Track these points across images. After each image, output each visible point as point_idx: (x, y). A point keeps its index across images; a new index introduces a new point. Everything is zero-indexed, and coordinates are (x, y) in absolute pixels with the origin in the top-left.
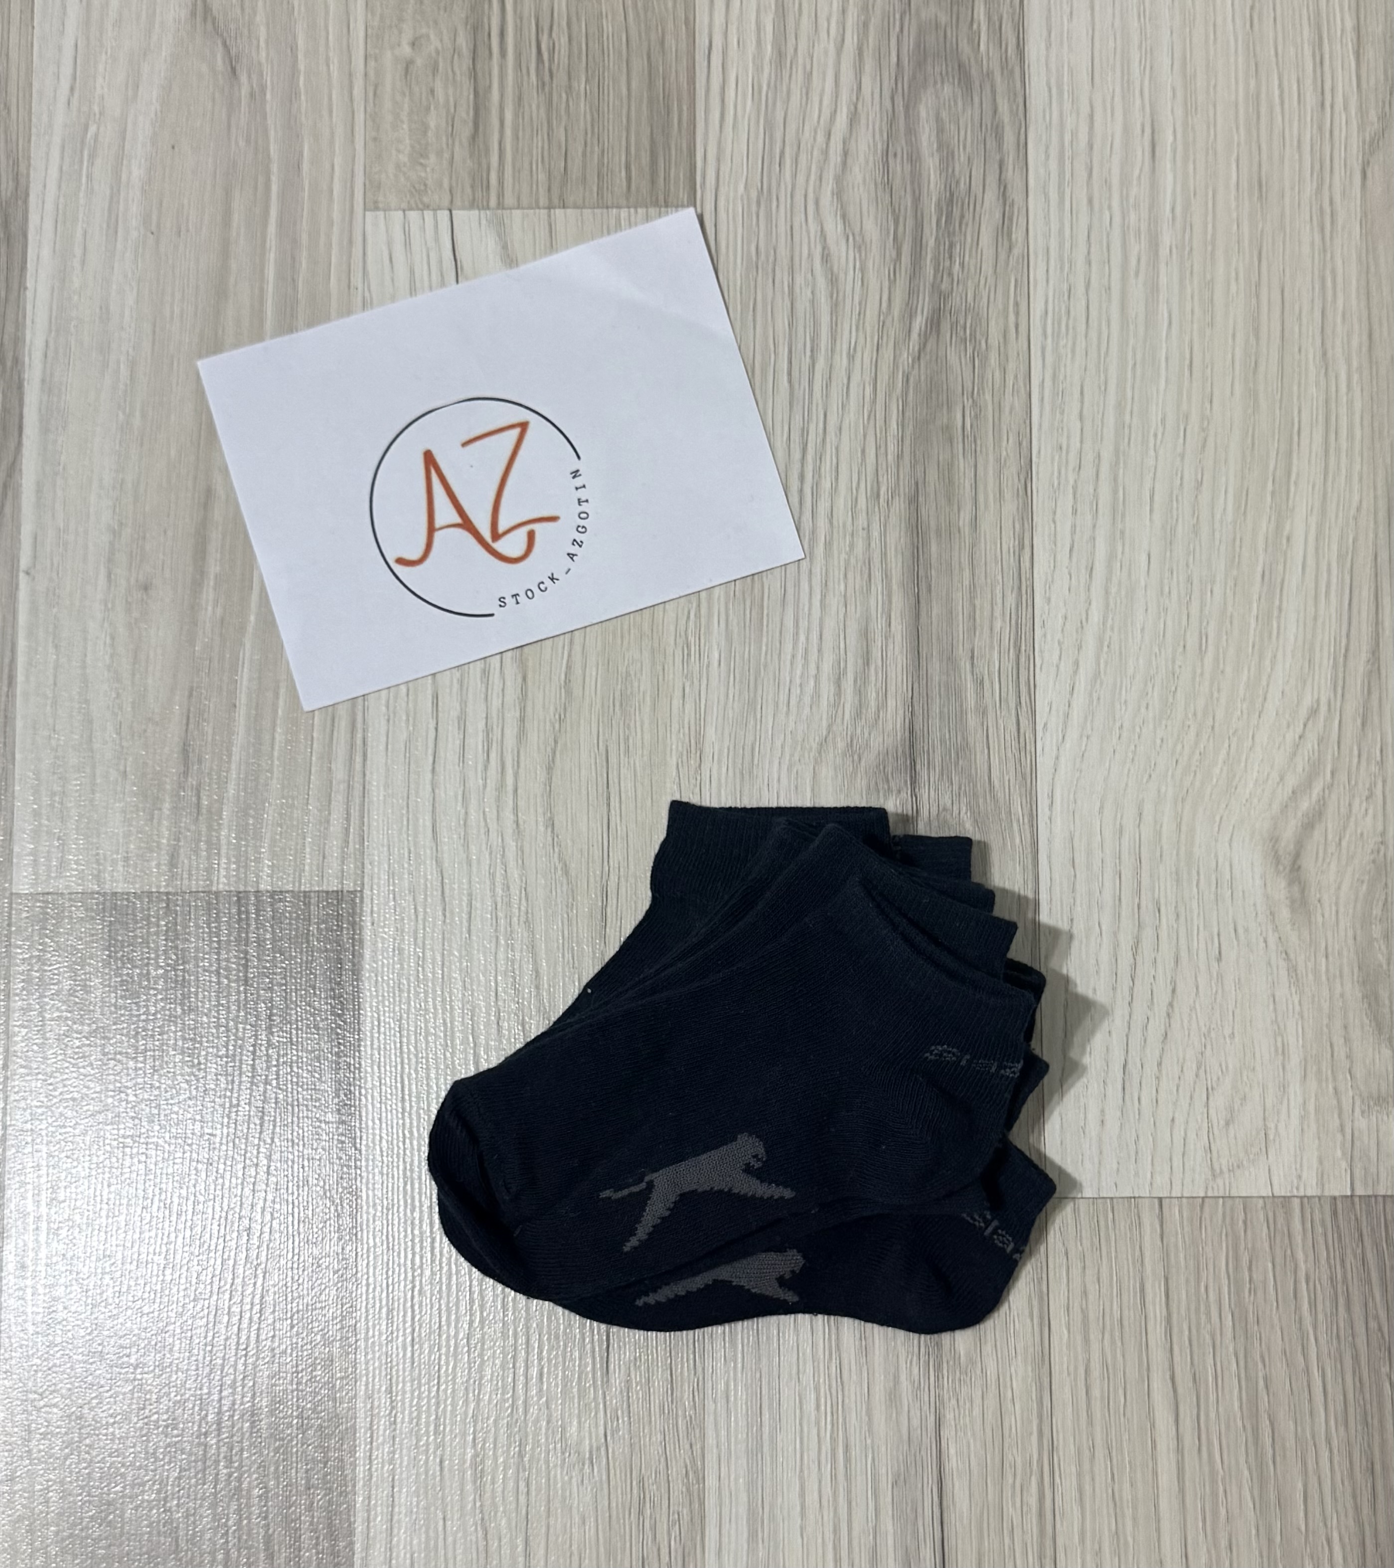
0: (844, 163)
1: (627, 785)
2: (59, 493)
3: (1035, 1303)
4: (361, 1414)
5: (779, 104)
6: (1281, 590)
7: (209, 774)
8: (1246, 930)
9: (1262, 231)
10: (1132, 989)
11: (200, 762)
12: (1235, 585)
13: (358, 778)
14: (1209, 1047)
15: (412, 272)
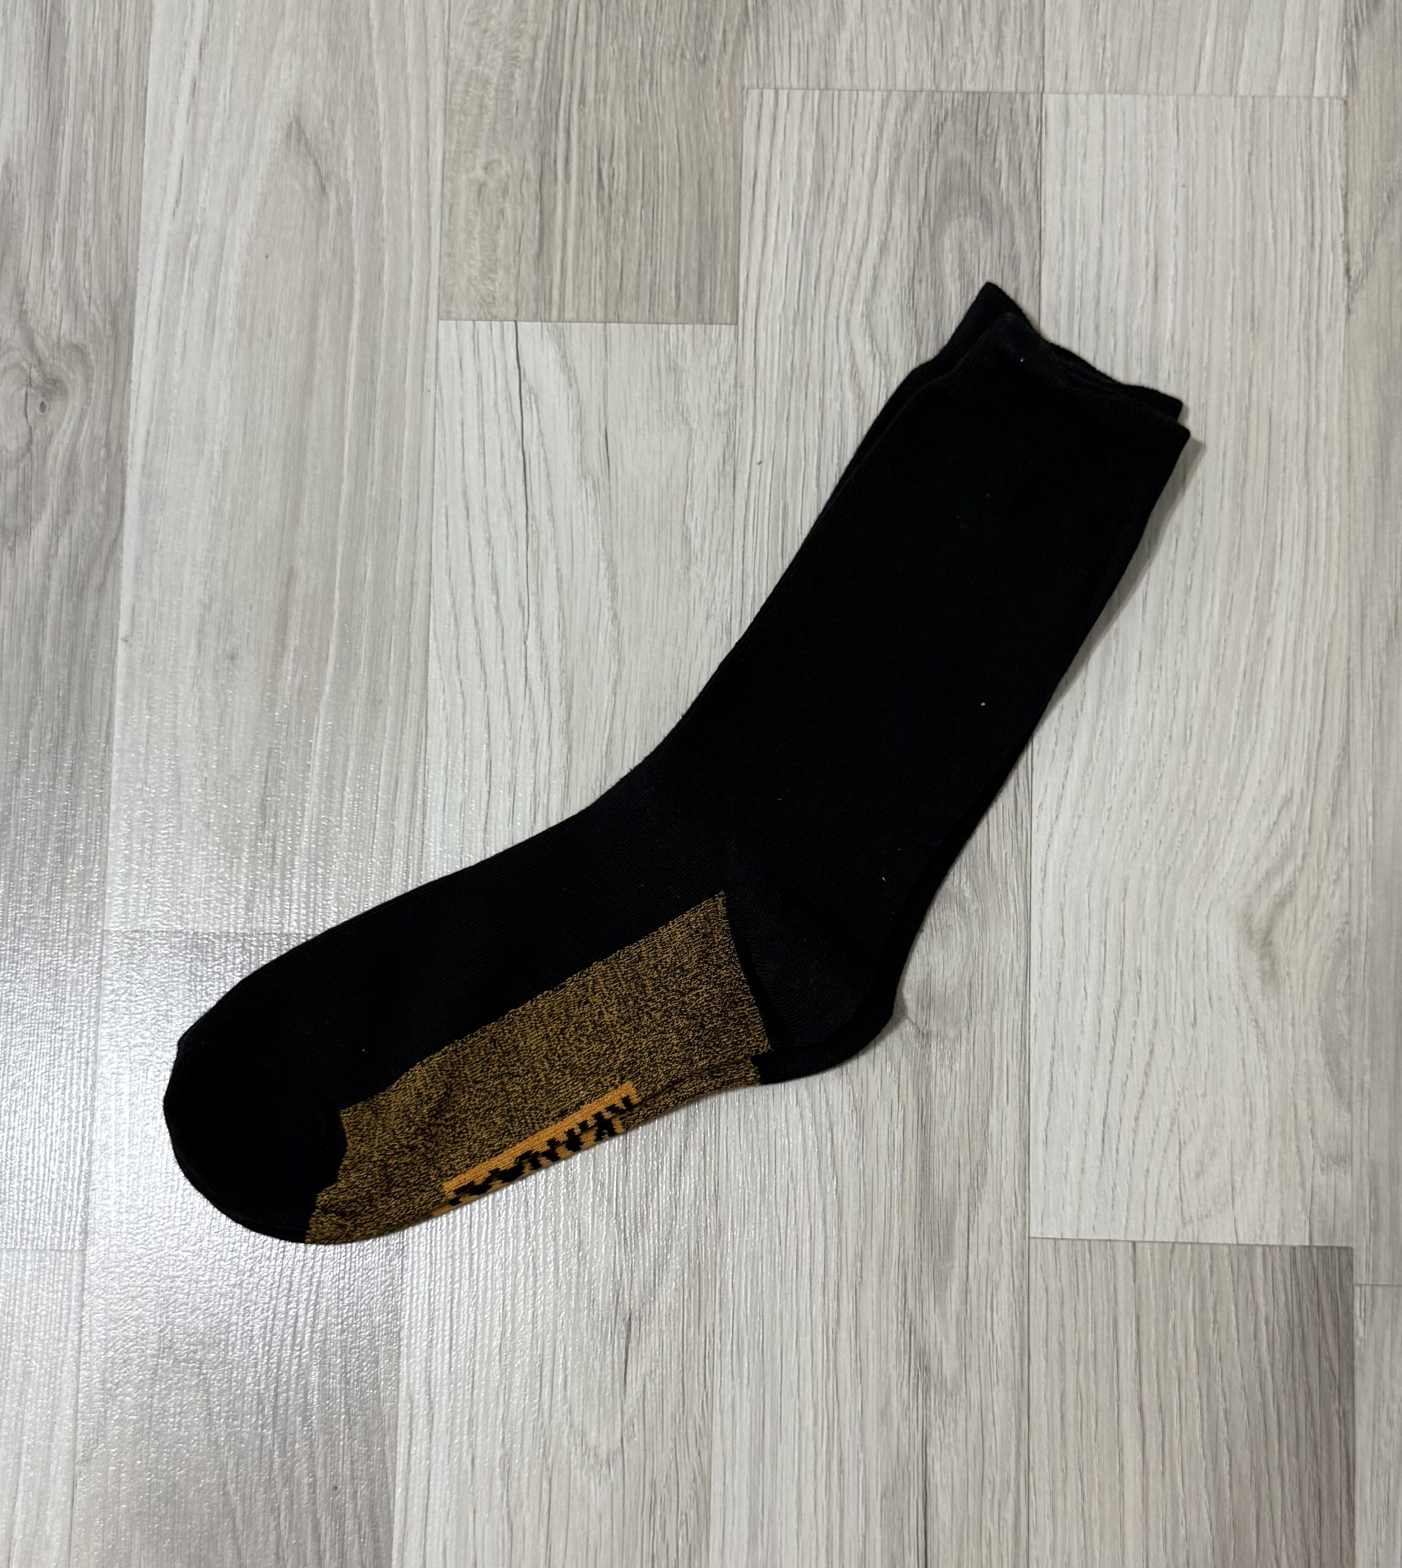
0: (874, 288)
2: (156, 568)
3: (1017, 1334)
4: (402, 1413)
5: (816, 232)
6: (1261, 688)
7: (285, 827)
8: (1220, 998)
9: (1254, 358)
10: (1113, 1049)
11: (276, 816)
12: (1219, 682)
13: (417, 834)
14: (1182, 1104)
15: (479, 377)
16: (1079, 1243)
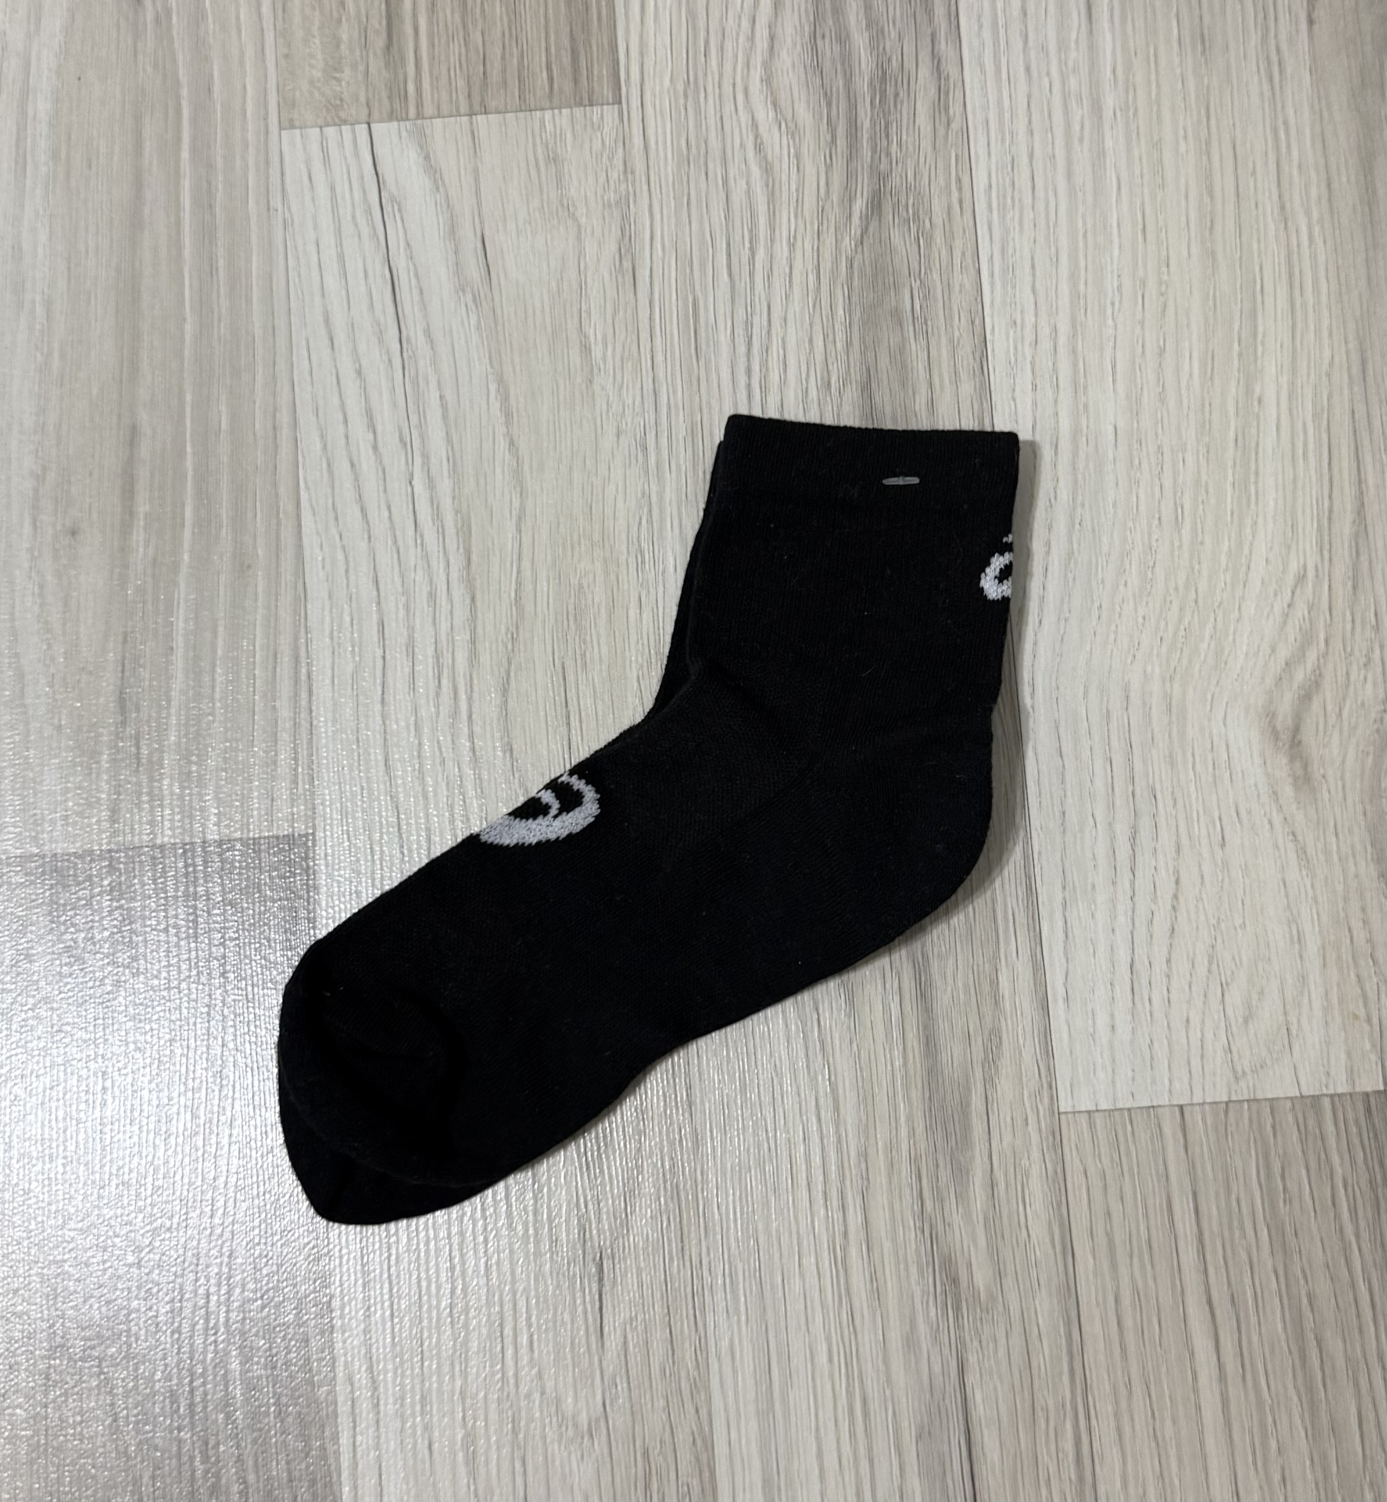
0: (772, 48)
1: (587, 702)
3: (1056, 1226)
4: (342, 1397)
6: (1257, 454)
7: (148, 722)
8: (1249, 812)
9: (1209, 85)
10: (1133, 882)
11: (137, 709)
13: (304, 714)
14: (1219, 940)
15: (333, 189)
16: (1116, 1113)
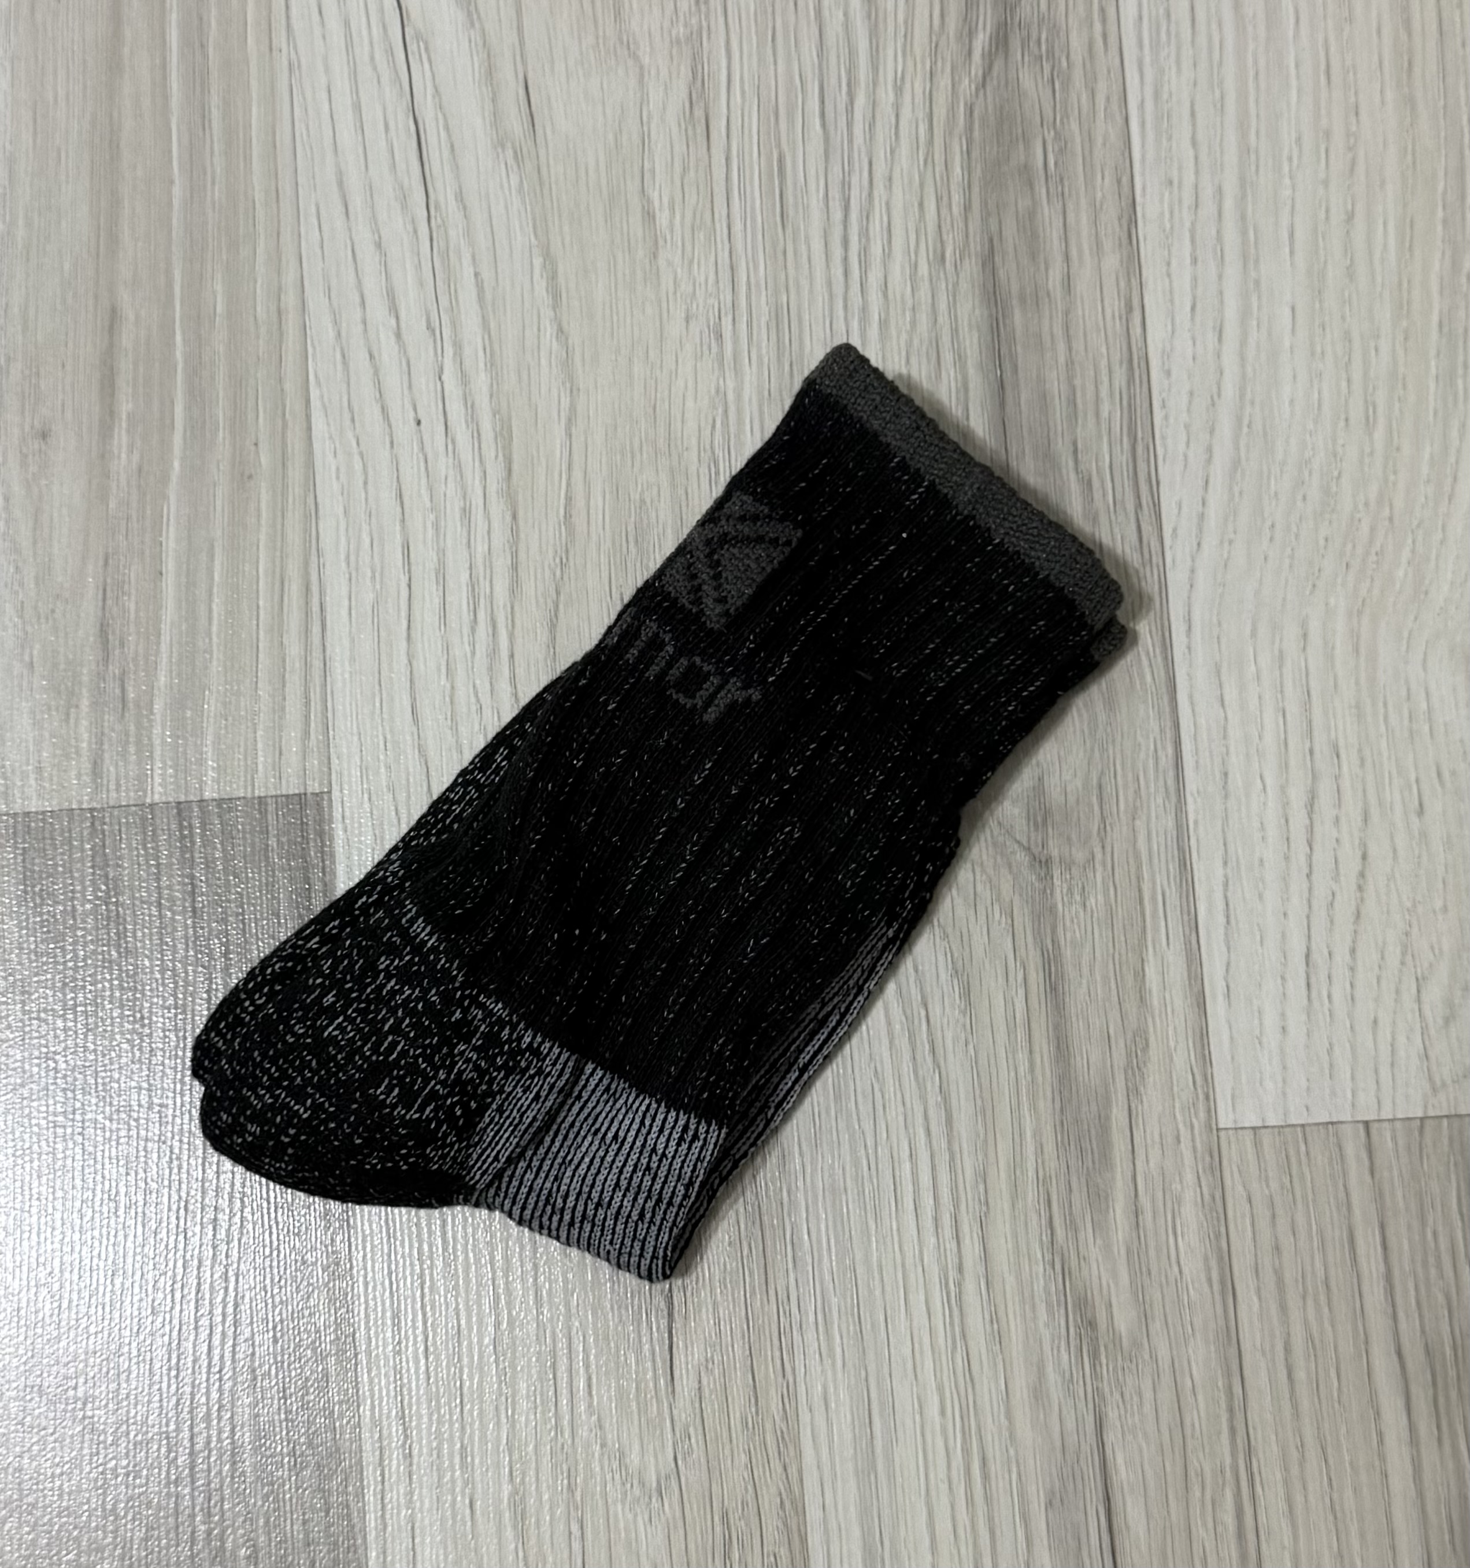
3: (1214, 1264)
4: (367, 1446)
6: (1465, 341)
7: (135, 660)
8: (1453, 774)
10: (1310, 857)
11: (122, 645)
12: (1406, 339)
13: (317, 653)
14: (1415, 925)
16: (1287, 1130)
